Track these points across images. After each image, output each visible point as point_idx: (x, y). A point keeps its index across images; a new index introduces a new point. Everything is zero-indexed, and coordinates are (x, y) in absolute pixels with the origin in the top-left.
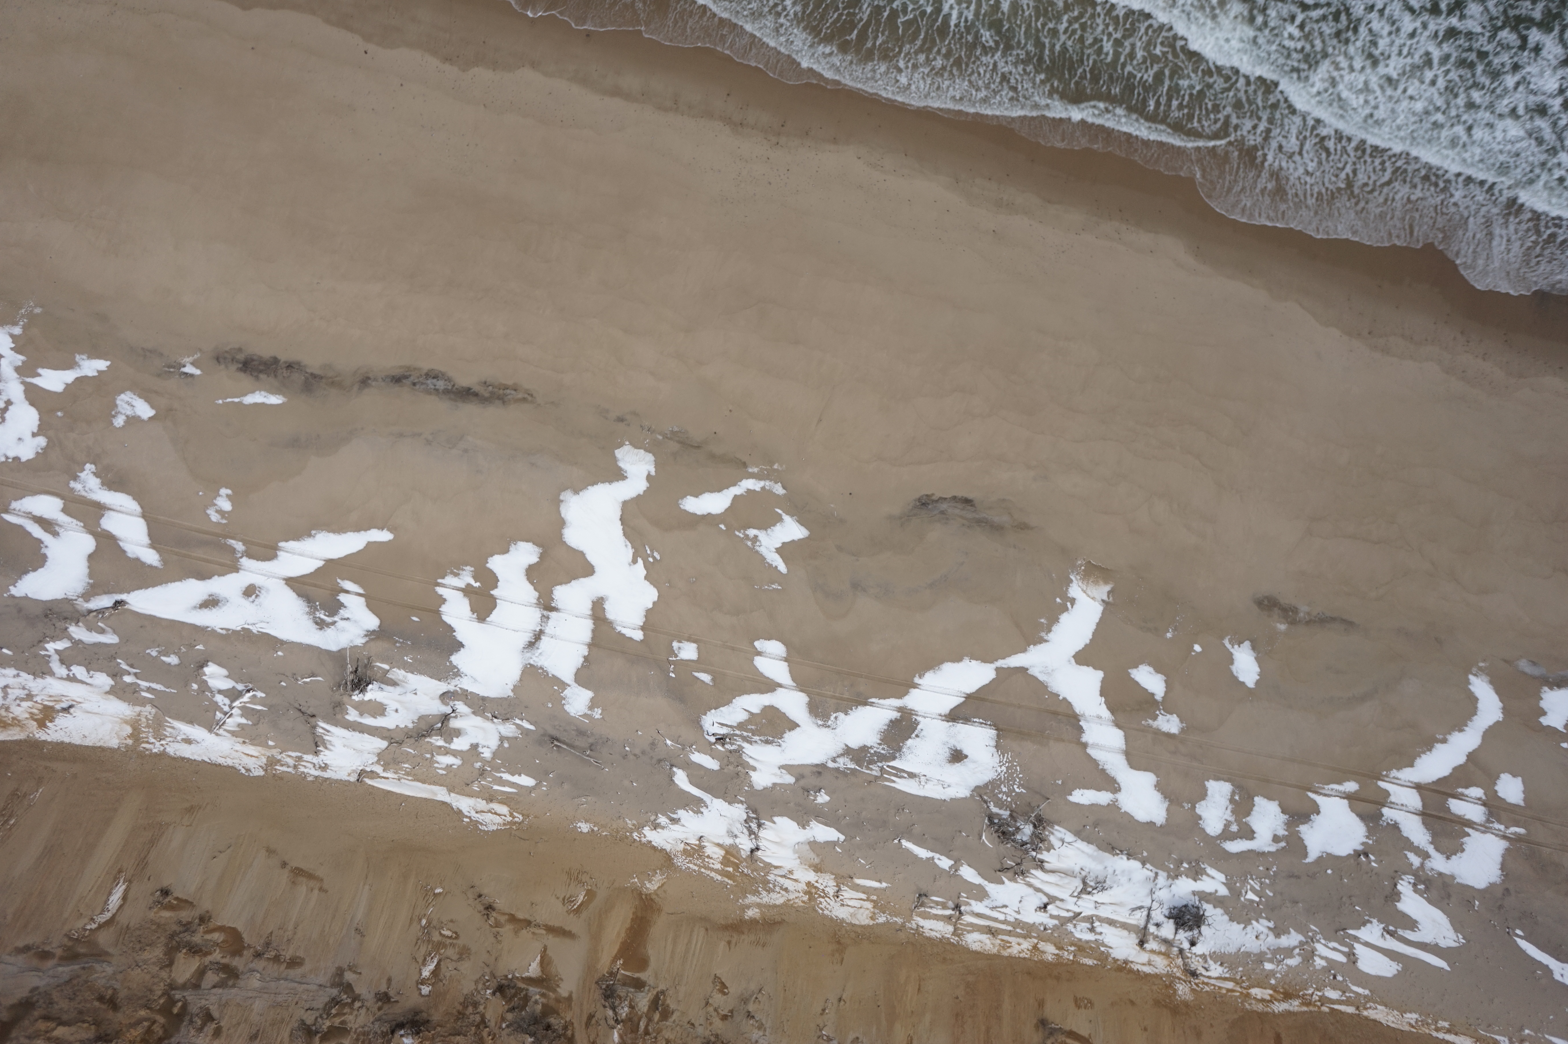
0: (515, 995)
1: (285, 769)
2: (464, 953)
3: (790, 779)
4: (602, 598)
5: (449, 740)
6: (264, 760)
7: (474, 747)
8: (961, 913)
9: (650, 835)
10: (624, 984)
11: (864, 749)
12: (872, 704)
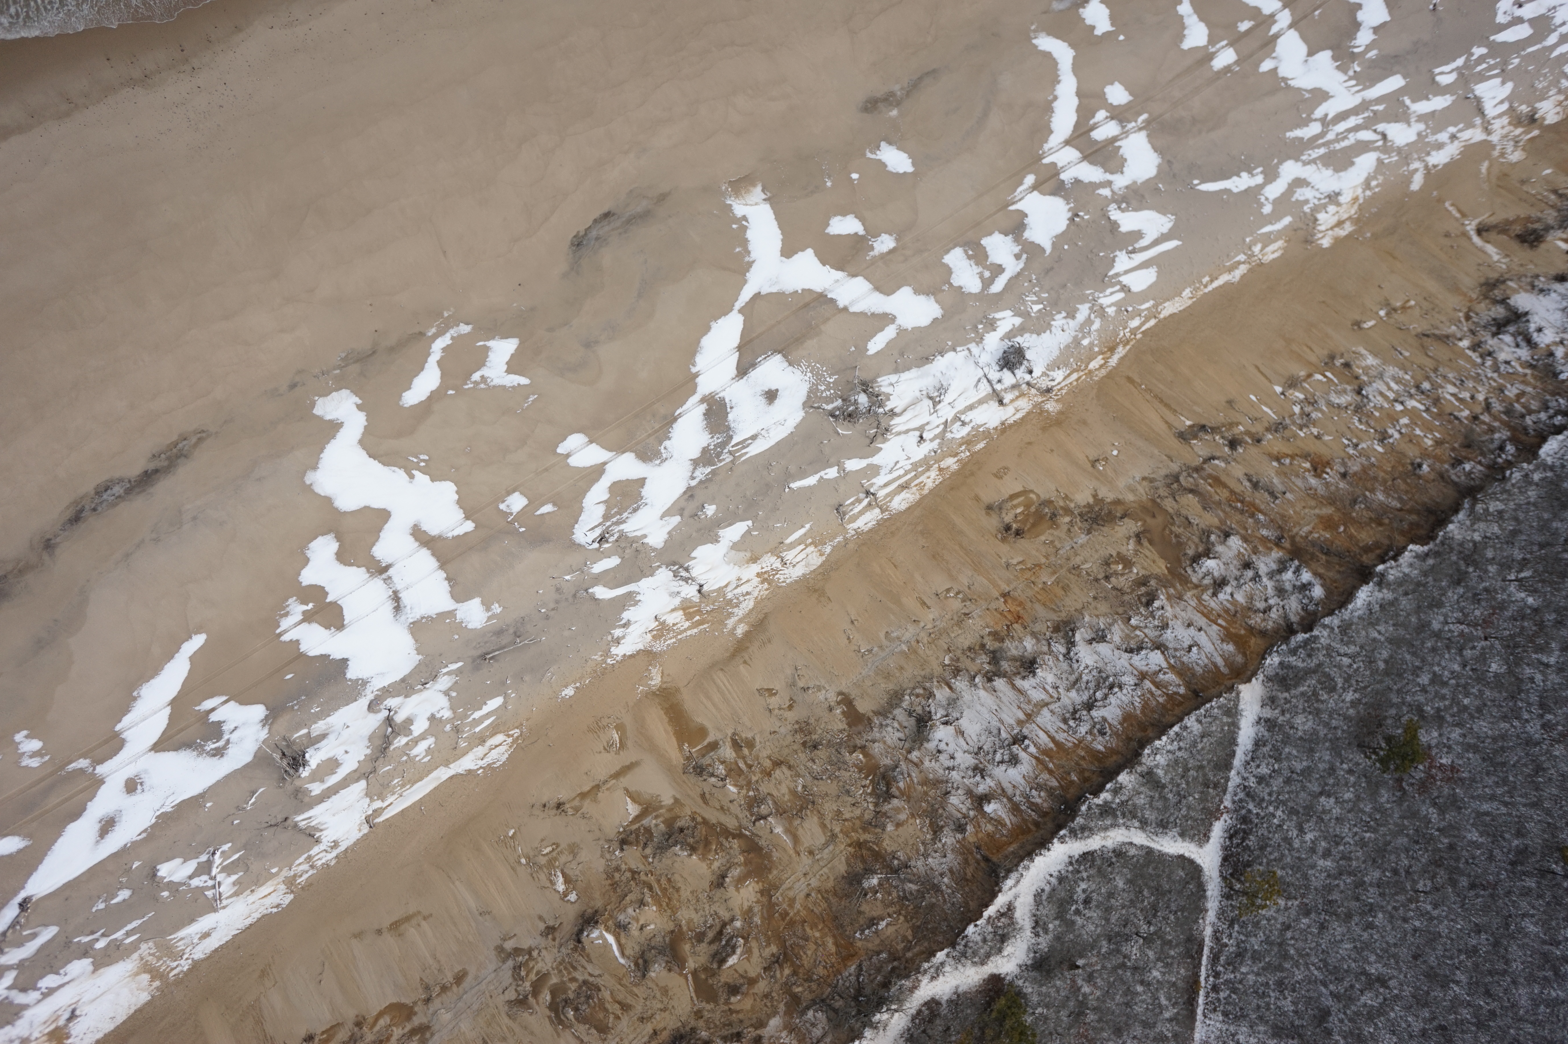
0: (637, 836)
1: (305, 876)
2: (573, 850)
3: (677, 519)
4: (415, 525)
5: (410, 732)
6: (283, 887)
7: (432, 718)
8: (873, 494)
9: (619, 651)
10: (704, 756)
11: (705, 451)
12: (680, 415)
